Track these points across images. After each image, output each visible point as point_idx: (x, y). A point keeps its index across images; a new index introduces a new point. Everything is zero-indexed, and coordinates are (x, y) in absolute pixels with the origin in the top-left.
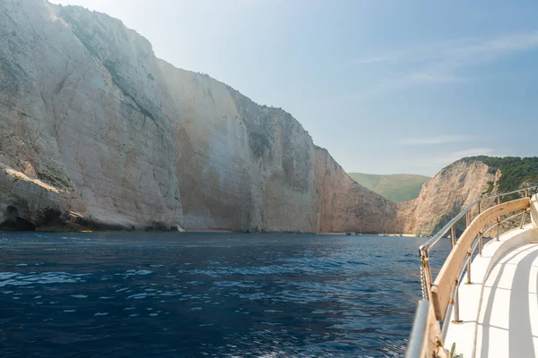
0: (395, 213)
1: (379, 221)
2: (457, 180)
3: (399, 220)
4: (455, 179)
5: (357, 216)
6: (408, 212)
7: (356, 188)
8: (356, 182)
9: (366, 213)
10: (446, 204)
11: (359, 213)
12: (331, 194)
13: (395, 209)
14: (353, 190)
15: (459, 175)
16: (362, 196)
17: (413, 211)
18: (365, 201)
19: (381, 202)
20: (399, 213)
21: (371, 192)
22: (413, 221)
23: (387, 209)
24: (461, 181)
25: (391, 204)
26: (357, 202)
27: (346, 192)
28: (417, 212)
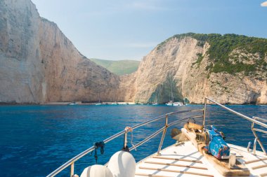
0: (118, 84)
1: (105, 91)
2: (170, 54)
3: (121, 90)
4: (168, 53)
5: (85, 87)
6: (129, 83)
7: (85, 63)
8: (85, 57)
9: (93, 85)
10: (160, 75)
11: (88, 84)
12: (61, 67)
13: (118, 80)
14: (82, 64)
15: (172, 50)
16: (91, 70)
17: (133, 82)
18: (93, 74)
19: (106, 75)
20: (122, 84)
21: (98, 66)
22: (133, 91)
23: (112, 82)
24: (173, 54)
25: (115, 77)
26: (86, 75)
27: (75, 66)
28: (136, 83)
